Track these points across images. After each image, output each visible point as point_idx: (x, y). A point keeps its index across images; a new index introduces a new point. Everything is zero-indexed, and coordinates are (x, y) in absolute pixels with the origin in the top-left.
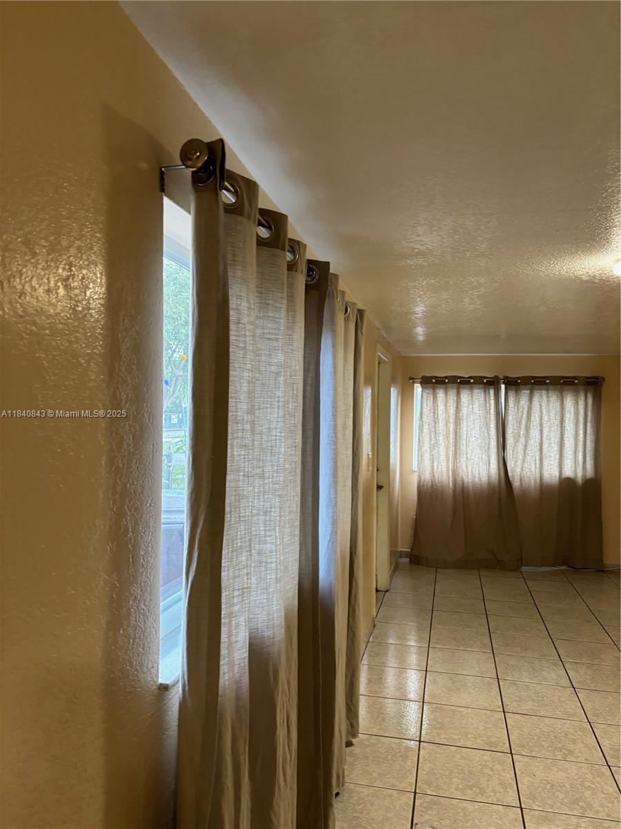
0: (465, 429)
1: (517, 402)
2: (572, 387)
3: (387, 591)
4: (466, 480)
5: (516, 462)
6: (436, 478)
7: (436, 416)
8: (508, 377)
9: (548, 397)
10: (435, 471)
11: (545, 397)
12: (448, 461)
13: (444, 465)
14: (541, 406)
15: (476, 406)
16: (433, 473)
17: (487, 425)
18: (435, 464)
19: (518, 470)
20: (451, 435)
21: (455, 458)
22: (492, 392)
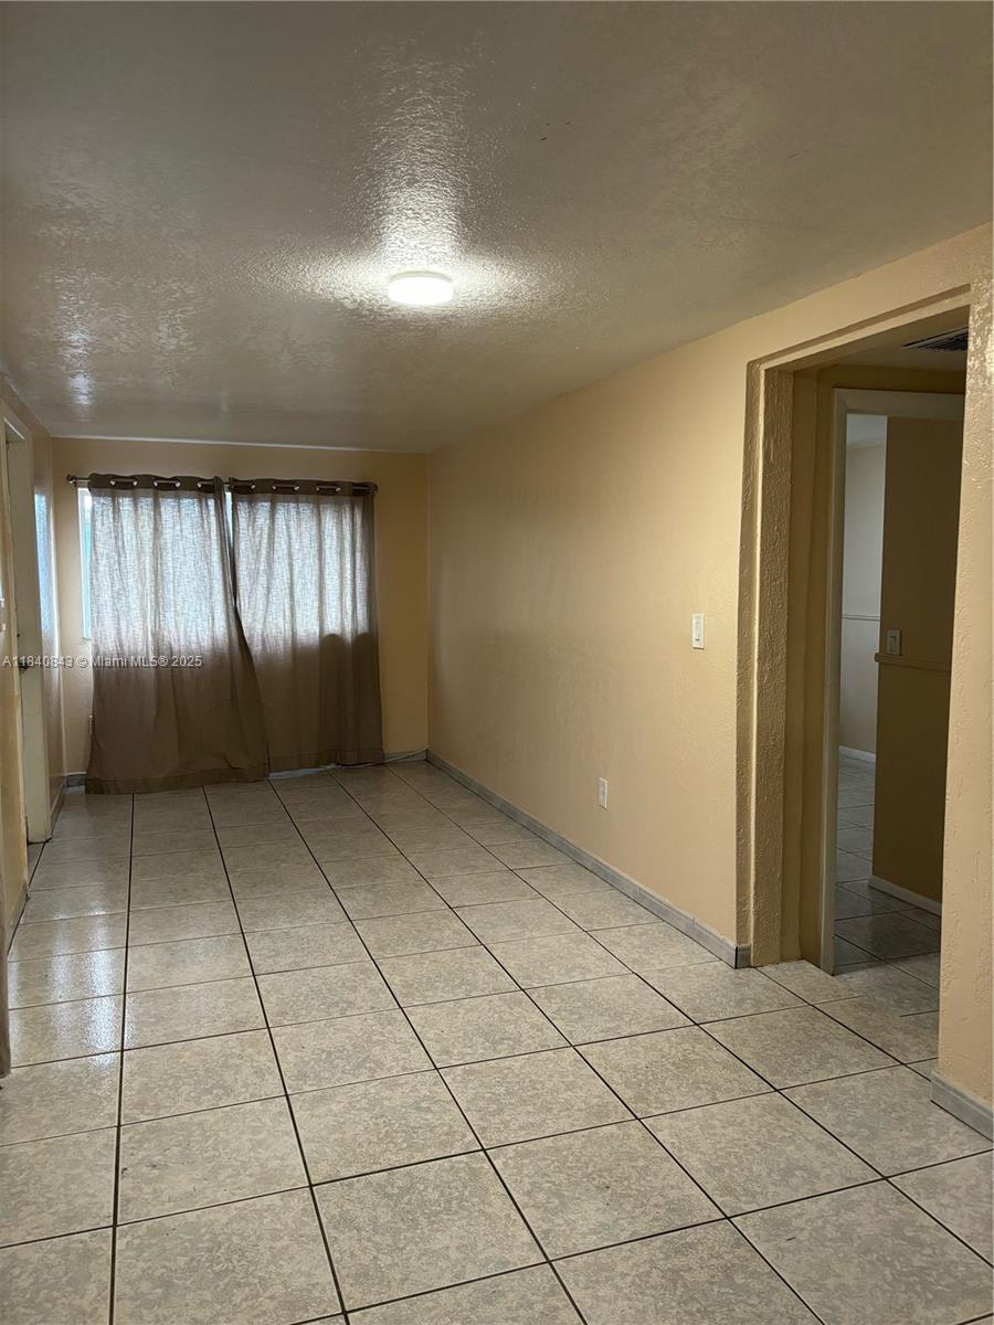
0: (170, 564)
1: (253, 520)
2: (332, 497)
3: (47, 841)
4: (176, 647)
5: (254, 614)
6: (126, 648)
7: (120, 544)
8: (235, 480)
9: (298, 512)
10: (124, 635)
11: (293, 512)
12: (145, 618)
13: (138, 624)
14: (288, 527)
15: (187, 524)
16: (120, 640)
17: (207, 557)
18: (123, 624)
19: (259, 627)
20: (148, 575)
21: (157, 612)
22: (211, 503)
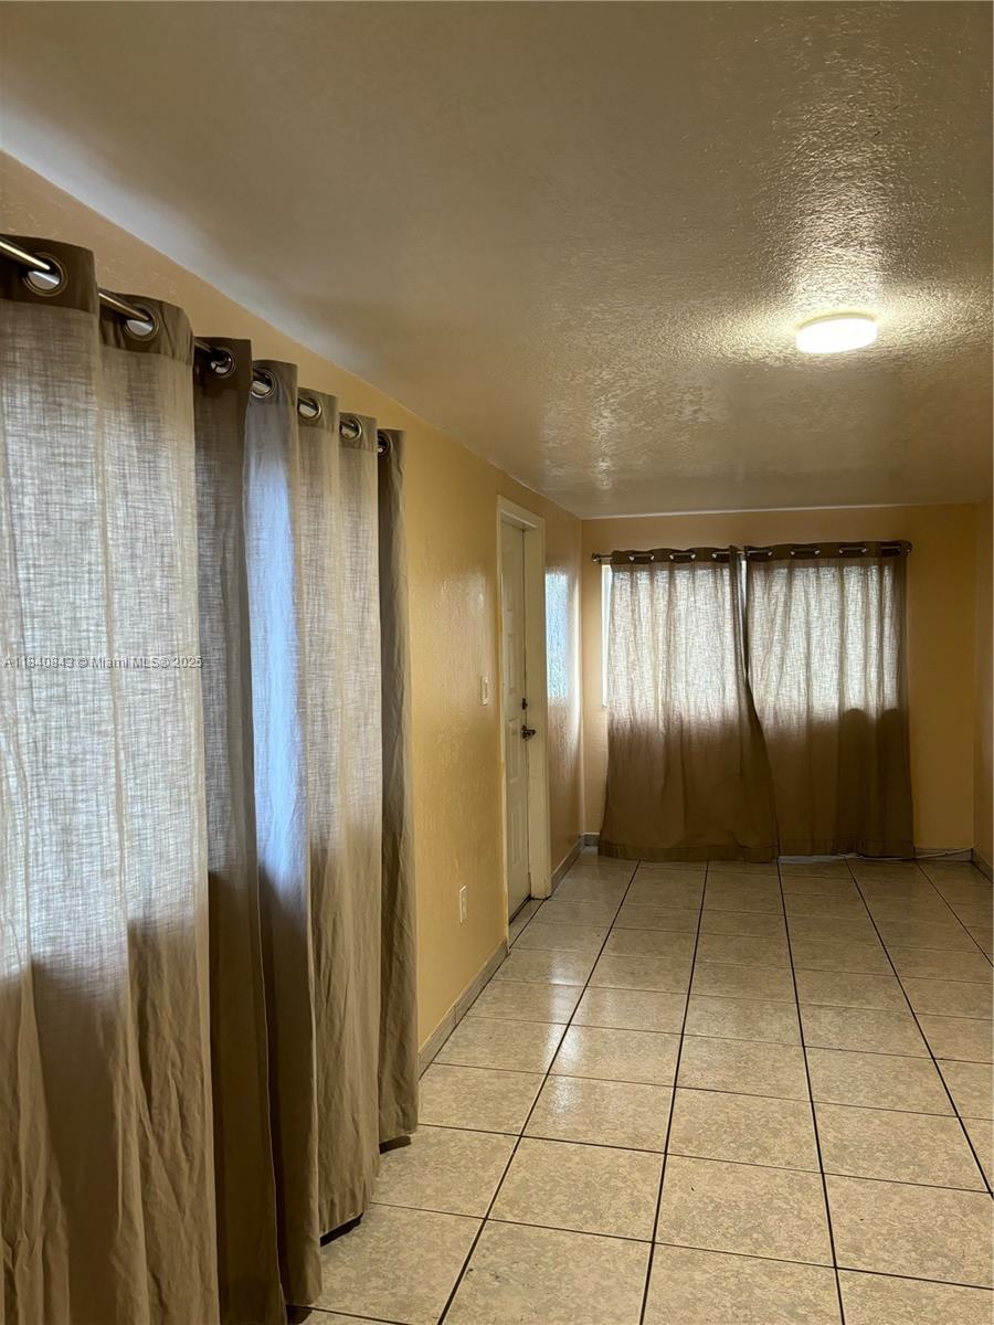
0: (683, 636)
1: (768, 588)
2: (858, 559)
3: (547, 899)
4: (686, 719)
5: (766, 686)
6: (638, 716)
7: (636, 617)
8: (751, 548)
9: (818, 578)
10: (636, 706)
11: (813, 577)
12: (656, 689)
13: (650, 695)
14: (806, 593)
15: (701, 595)
16: (633, 708)
17: (720, 628)
18: (637, 693)
19: (771, 699)
20: (660, 647)
21: (668, 683)
22: (726, 572)
